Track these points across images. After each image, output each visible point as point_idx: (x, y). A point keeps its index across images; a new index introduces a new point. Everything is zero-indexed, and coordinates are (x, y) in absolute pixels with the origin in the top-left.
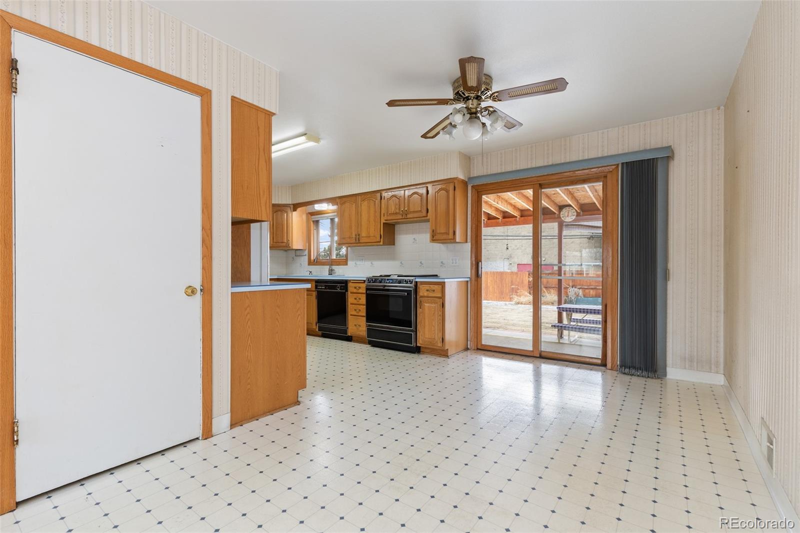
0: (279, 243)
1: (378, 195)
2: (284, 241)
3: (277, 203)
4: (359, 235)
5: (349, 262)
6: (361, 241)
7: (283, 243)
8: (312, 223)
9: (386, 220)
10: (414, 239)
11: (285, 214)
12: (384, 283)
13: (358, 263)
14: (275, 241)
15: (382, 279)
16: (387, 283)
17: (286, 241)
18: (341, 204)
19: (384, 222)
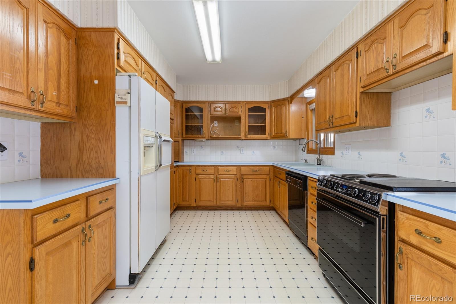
0: (279, 133)
1: (354, 52)
2: (282, 132)
3: (277, 99)
4: (332, 117)
5: (336, 152)
6: (334, 125)
7: (282, 133)
8: (310, 112)
9: (363, 87)
10: (428, 110)
11: (284, 107)
12: (336, 190)
13: (345, 152)
14: (275, 132)
15: (335, 183)
16: (338, 191)
17: (284, 132)
18: (318, 84)
19: (362, 90)
